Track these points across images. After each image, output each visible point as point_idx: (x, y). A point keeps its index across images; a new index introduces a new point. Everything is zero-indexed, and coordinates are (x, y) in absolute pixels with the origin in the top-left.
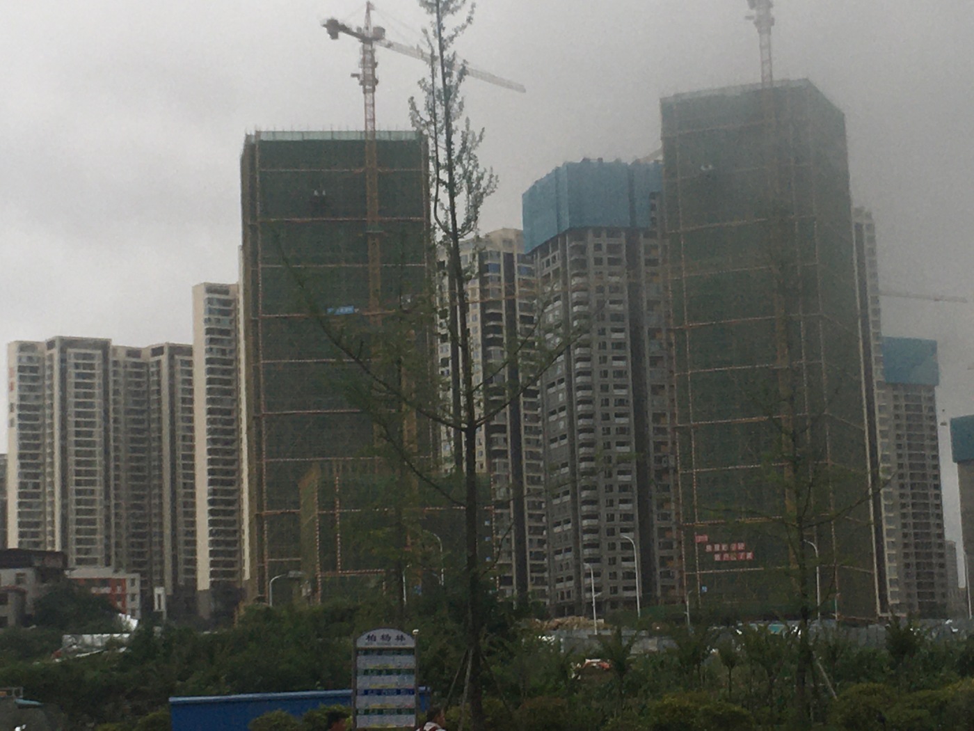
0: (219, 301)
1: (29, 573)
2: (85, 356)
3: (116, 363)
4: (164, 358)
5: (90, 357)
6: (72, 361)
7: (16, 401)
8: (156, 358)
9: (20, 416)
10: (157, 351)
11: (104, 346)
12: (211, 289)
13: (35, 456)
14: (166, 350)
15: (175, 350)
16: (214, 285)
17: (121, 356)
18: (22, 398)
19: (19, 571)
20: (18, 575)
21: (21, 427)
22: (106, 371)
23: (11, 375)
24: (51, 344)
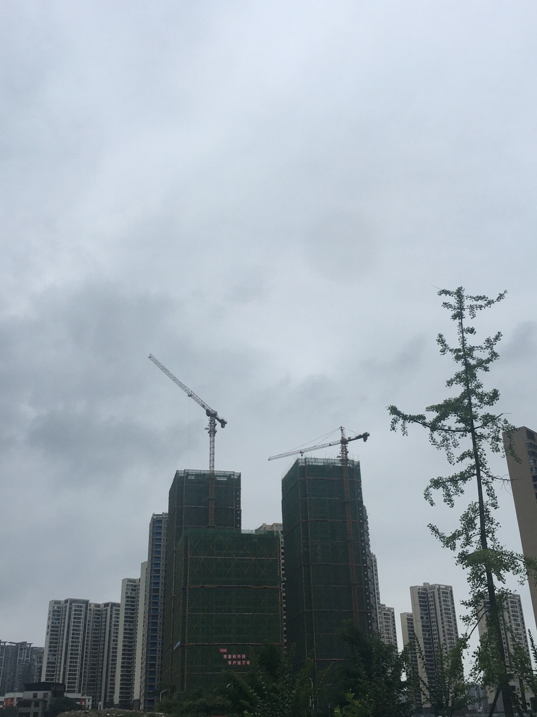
0: (132, 585)
1: (49, 693)
2: (78, 606)
3: (90, 610)
4: (109, 608)
5: (81, 607)
6: (74, 608)
7: (50, 624)
8: (105, 608)
9: (51, 631)
10: (106, 605)
11: (86, 602)
12: (130, 580)
13: (55, 647)
14: (110, 605)
15: (114, 605)
16: (131, 579)
17: (92, 607)
18: (53, 623)
19: (45, 692)
20: (45, 694)
21: (51, 635)
22: (86, 613)
23: (49, 614)
24: (66, 601)
